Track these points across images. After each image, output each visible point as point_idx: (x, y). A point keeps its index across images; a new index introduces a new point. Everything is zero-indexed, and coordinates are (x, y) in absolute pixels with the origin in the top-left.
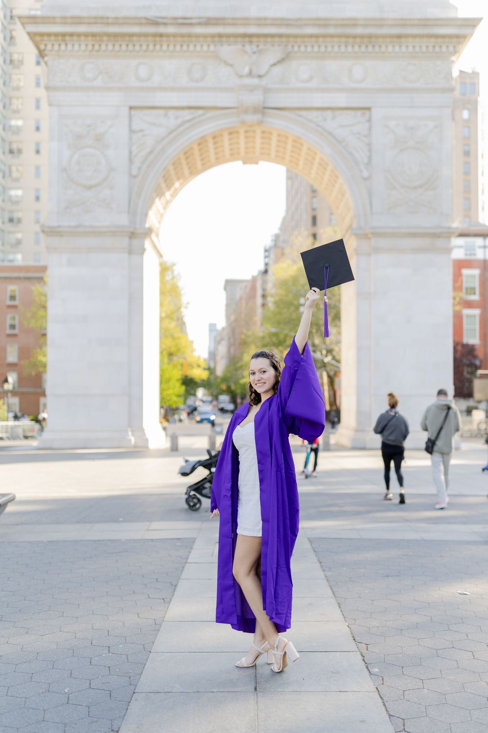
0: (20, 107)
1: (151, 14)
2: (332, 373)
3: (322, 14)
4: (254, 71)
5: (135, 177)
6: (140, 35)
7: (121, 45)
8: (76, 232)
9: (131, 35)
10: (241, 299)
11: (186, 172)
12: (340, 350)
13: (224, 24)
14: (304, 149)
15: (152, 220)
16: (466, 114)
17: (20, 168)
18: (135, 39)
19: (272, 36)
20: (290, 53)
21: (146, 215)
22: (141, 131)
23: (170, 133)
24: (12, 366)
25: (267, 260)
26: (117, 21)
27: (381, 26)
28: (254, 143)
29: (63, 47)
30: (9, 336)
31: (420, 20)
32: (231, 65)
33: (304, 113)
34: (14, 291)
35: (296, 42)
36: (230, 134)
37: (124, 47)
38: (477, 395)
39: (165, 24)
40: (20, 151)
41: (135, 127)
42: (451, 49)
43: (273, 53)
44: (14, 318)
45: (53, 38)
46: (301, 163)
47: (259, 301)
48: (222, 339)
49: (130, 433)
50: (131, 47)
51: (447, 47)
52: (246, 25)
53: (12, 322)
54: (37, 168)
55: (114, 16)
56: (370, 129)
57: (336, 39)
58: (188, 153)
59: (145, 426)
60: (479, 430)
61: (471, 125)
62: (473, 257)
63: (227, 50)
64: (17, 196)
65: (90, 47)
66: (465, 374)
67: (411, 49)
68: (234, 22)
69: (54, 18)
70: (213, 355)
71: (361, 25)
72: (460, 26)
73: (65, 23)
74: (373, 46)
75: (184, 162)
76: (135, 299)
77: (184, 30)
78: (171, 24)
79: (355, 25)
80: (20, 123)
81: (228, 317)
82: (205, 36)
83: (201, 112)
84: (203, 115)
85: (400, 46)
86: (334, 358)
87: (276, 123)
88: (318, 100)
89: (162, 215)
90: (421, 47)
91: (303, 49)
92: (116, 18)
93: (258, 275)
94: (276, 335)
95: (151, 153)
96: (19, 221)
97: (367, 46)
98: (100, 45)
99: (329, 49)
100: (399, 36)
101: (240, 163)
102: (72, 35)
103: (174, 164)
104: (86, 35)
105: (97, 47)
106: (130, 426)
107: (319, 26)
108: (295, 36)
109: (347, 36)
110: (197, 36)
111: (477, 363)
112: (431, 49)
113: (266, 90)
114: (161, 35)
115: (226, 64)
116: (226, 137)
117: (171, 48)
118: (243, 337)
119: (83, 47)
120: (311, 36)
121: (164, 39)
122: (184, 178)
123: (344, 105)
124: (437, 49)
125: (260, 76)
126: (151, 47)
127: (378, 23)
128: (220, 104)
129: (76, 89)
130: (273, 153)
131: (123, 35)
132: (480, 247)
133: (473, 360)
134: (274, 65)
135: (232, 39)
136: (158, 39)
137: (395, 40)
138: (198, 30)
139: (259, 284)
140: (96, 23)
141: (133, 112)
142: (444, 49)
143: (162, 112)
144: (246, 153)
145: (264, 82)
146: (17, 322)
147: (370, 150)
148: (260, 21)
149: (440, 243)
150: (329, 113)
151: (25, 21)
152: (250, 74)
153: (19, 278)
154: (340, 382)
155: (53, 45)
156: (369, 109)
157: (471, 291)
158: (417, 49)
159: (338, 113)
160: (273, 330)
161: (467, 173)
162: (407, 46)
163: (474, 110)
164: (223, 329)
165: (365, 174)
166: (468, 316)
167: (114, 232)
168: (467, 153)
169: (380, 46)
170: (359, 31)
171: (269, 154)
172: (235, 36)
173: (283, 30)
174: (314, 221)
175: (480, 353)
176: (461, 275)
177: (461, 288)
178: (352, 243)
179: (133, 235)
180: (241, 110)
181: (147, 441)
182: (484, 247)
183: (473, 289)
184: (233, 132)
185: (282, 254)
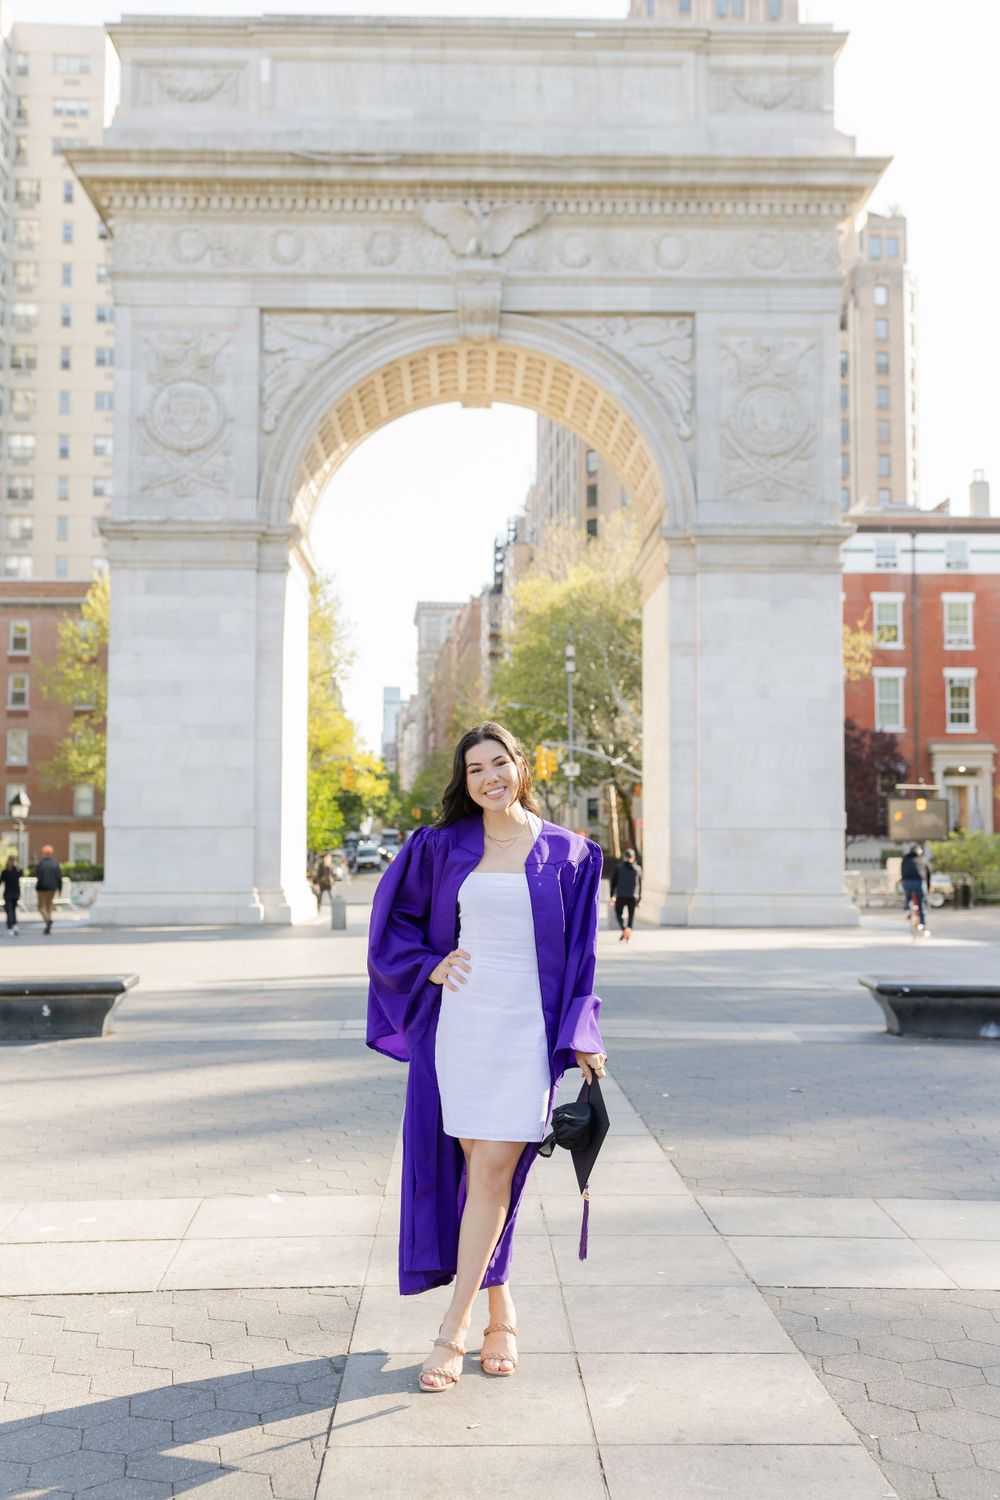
0: (33, 280)
1: (300, 146)
2: (626, 788)
3: (607, 148)
4: (486, 248)
5: (269, 433)
6: (279, 183)
7: (245, 200)
8: (162, 532)
9: (266, 183)
10: (449, 640)
11: (361, 421)
12: (641, 743)
13: (432, 165)
14: (575, 385)
15: (299, 512)
16: (880, 296)
17: (31, 395)
18: (271, 188)
19: (518, 186)
20: (549, 215)
21: (290, 503)
22: (282, 350)
23: (333, 356)
24: (17, 772)
25: (499, 568)
26: (239, 159)
27: (713, 170)
28: (485, 371)
29: (142, 202)
30: (11, 714)
31: (780, 160)
32: (445, 237)
33: (574, 321)
34: (23, 631)
35: (560, 196)
36: (440, 356)
37: (252, 204)
38: (895, 830)
39: (326, 164)
40: (31, 363)
41: (274, 340)
42: (837, 210)
43: (518, 217)
44: (20, 683)
45: (124, 187)
46: (569, 408)
47: (485, 646)
48: (411, 720)
49: (257, 897)
50: (264, 203)
51: (831, 206)
52: (469, 166)
53: (18, 690)
54: (65, 396)
55: (234, 148)
56: (693, 350)
57: (631, 192)
58: (364, 391)
59: (284, 884)
61: (891, 315)
62: (892, 570)
63: (435, 211)
64: (24, 448)
65: (190, 203)
66: (878, 789)
67: (765, 210)
68: (451, 161)
69: (127, 152)
70: (392, 752)
71: (676, 168)
72: (853, 171)
73: (148, 161)
74: (699, 205)
75: (357, 405)
76: (267, 652)
77: (361, 175)
78: (338, 164)
79: (666, 168)
80: (31, 310)
81: (422, 676)
82: (397, 185)
83: (389, 319)
84: (392, 324)
85: (747, 205)
86: (630, 759)
87: (524, 338)
88: (600, 298)
89: (315, 499)
90: (783, 206)
91: (572, 208)
92: (239, 153)
93: (482, 595)
95: (298, 390)
96: (28, 495)
97: (687, 205)
98: (209, 200)
99: (620, 209)
100: (745, 188)
101: (457, 405)
102: (158, 181)
103: (338, 411)
104: (184, 182)
105: (202, 203)
106: (256, 884)
107: (602, 168)
108: (559, 186)
109: (652, 187)
110: (384, 185)
111: (902, 768)
112: (801, 210)
113: (507, 281)
114: (319, 183)
115: (435, 233)
116: (433, 362)
117: (337, 204)
118: (455, 717)
119: (178, 203)
120: (587, 186)
121: (325, 189)
122: (352, 434)
123: (646, 308)
124: (813, 210)
125: (495, 257)
126: (301, 203)
127: (709, 164)
128: (422, 305)
129: (165, 276)
130: (518, 390)
131: (250, 183)
132: (904, 551)
133: (892, 765)
134: (521, 235)
135: (445, 191)
136: (313, 189)
137: (738, 194)
138: (386, 175)
139: (484, 613)
140: (203, 161)
141: (267, 318)
142: (825, 210)
143: (319, 318)
144: (469, 388)
145: (502, 267)
146: (26, 689)
147: (693, 389)
148: (497, 160)
149: (820, 554)
150: (620, 322)
151: (74, 156)
152: (478, 252)
153: (33, 606)
154: (640, 804)
155: (124, 199)
156: (691, 315)
157: (889, 632)
158: (777, 210)
159: (635, 321)
160: (514, 706)
161: (883, 407)
162: (759, 205)
163: (896, 288)
164: (413, 697)
165: (685, 431)
166: (885, 681)
167: (231, 532)
168: (883, 370)
169: (711, 205)
170: (673, 178)
171: (511, 391)
172: (452, 185)
173: (537, 176)
174: (592, 493)
175: (906, 750)
176: (869, 603)
177: (868, 628)
178: (662, 553)
179: (264, 538)
180: (462, 315)
181: (288, 912)
182: (913, 551)
183: (892, 629)
184: (446, 354)
185: (531, 558)
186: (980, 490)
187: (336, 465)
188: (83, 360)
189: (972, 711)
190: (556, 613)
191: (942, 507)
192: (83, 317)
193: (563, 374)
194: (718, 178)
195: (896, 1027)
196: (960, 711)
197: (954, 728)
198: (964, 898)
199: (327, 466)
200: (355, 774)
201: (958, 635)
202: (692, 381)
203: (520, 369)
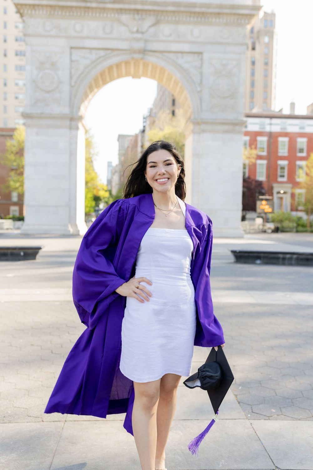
4: (140, 30)
5: (73, 87)
6: (76, 7)
7: (66, 12)
8: (41, 116)
9: (72, 7)
10: (128, 147)
11: (101, 83)
13: (123, 3)
14: (166, 73)
15: (82, 111)
16: (266, 39)
18: (74, 9)
19: (150, 11)
20: (159, 20)
21: (79, 108)
22: (77, 61)
23: (93, 63)
25: (145, 124)
28: (139, 68)
29: (33, 12)
31: (230, 5)
32: (127, 26)
33: (166, 54)
35: (162, 15)
37: (68, 14)
38: (259, 210)
39: (91, 2)
41: (74, 57)
42: (246, 21)
43: (150, 21)
45: (28, 7)
46: (164, 80)
47: (139, 149)
48: (116, 172)
49: (70, 226)
50: (71, 14)
52: (135, 4)
54: (5, 66)
56: (202, 64)
57: (184, 14)
58: (102, 74)
59: (77, 223)
60: (259, 229)
61: (270, 46)
62: (264, 130)
63: (124, 18)
65: (49, 13)
67: (225, 21)
68: (129, 2)
70: (110, 182)
71: (198, 6)
74: (205, 18)
75: (100, 78)
76: (72, 154)
77: (102, 5)
78: (94, 2)
79: (195, 7)
81: (120, 159)
82: (113, 9)
83: (109, 51)
84: (111, 53)
85: (219, 19)
87: (151, 59)
88: (174, 47)
89: (87, 107)
91: (166, 18)
93: (139, 133)
95: (82, 73)
97: (201, 18)
98: (54, 12)
99: (181, 19)
100: (219, 14)
101: (131, 78)
102: (38, 5)
103: (94, 80)
105: (52, 13)
106: (70, 222)
107: (176, 6)
108: (162, 11)
109: (191, 12)
110: (109, 9)
111: (263, 191)
112: (236, 21)
113: (146, 41)
114: (88, 8)
115: (124, 25)
116: (123, 66)
117: (94, 15)
119: (45, 13)
120: (171, 12)
121: (90, 10)
122: (98, 87)
124: (239, 21)
125: (142, 33)
126: (83, 14)
127: (208, 6)
128: (120, 48)
129: (41, 36)
130: (149, 74)
131: (67, 7)
132: (268, 124)
133: (261, 190)
134: (151, 27)
135: (128, 12)
136: (86, 10)
137: (217, 15)
138: (109, 6)
139: (139, 139)
141: (73, 50)
143: (88, 51)
144: (134, 73)
145: (145, 36)
147: (201, 76)
148: (143, 2)
149: (237, 128)
150: (180, 55)
152: (137, 32)
155: (28, 11)
156: (201, 53)
158: (229, 21)
159: (184, 55)
161: (266, 76)
163: (271, 37)
164: (117, 165)
165: (199, 89)
166: (260, 164)
167: (62, 117)
168: (266, 64)
169: (208, 19)
170: (197, 10)
171: (147, 74)
172: (130, 10)
173: (156, 8)
174: (174, 102)
175: (266, 186)
176: (256, 140)
177: (256, 148)
178: (191, 126)
179: (72, 119)
180: (132, 51)
181: (79, 231)
182: (271, 124)
183: (263, 148)
184: (127, 63)
185: (154, 122)
186: (293, 105)
187: (93, 96)
188: (11, 54)
189: (286, 174)
191: (281, 110)
192: (11, 39)
193: (162, 71)
194: (211, 10)
196: (282, 174)
197: (280, 179)
198: (276, 230)
199: (90, 96)
200: (98, 190)
201: (283, 151)
202: (201, 74)
203: (150, 68)
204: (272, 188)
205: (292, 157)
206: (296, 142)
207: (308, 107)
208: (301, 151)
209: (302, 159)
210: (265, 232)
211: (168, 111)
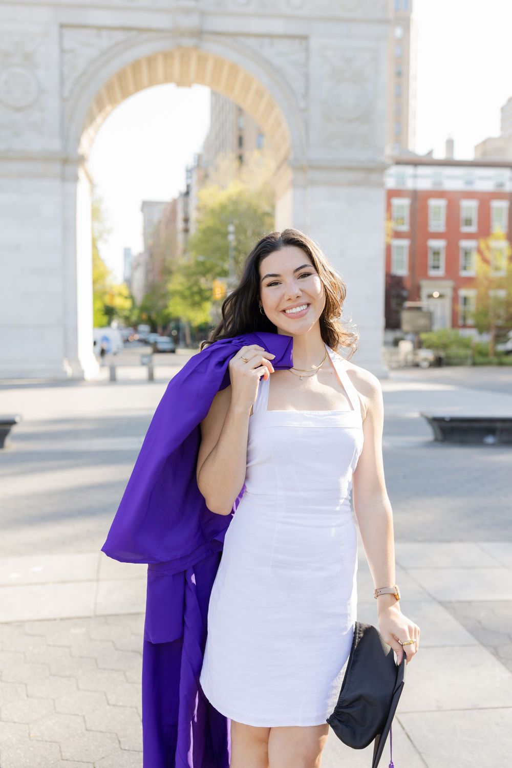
5: (67, 100)
10: (160, 222)
11: (118, 95)
15: (84, 147)
16: (398, 32)
21: (78, 141)
22: (73, 51)
23: (103, 55)
25: (189, 182)
28: (189, 67)
33: (241, 39)
36: (165, 57)
38: (406, 326)
41: (68, 44)
46: (236, 90)
47: (180, 225)
48: (139, 265)
49: (66, 364)
56: (307, 59)
58: (121, 76)
59: (81, 357)
60: (406, 362)
61: (404, 43)
62: (403, 187)
66: (394, 306)
70: (128, 282)
75: (117, 84)
76: (68, 227)
81: (145, 241)
83: (134, 33)
84: (137, 36)
87: (213, 48)
88: (256, 26)
89: (93, 139)
93: (179, 198)
94: (203, 263)
95: (83, 74)
101: (174, 85)
103: (107, 88)
106: (66, 356)
111: (405, 294)
113: (203, 14)
116: (160, 61)
122: (114, 101)
123: (282, 32)
128: (154, 26)
130: (208, 77)
132: (410, 176)
133: (401, 292)
139: (180, 207)
141: (65, 31)
143: (93, 32)
144: (180, 76)
145: (200, 5)
147: (307, 81)
149: (374, 177)
150: (266, 41)
156: (306, 38)
157: (400, 220)
159: (275, 40)
160: (201, 258)
161: (398, 95)
163: (407, 28)
164: (140, 254)
165: (302, 104)
166: (398, 247)
167: (47, 157)
168: (399, 74)
171: (204, 78)
174: (240, 141)
175: (408, 284)
176: (390, 205)
177: (390, 218)
178: (288, 175)
179: (65, 161)
180: (176, 33)
181: (83, 372)
182: (415, 176)
183: (403, 219)
184: (168, 56)
185: (206, 176)
186: (450, 144)
187: (104, 119)
190: (223, 207)
191: (430, 153)
193: (234, 70)
195: (440, 437)
196: (436, 264)
197: (432, 273)
198: (439, 363)
199: (99, 120)
200: (112, 296)
201: (437, 223)
202: (306, 76)
203: (210, 65)
204: (418, 289)
205: (452, 234)
206: (458, 207)
207: (477, 147)
208: (468, 222)
209: (469, 236)
210: (416, 365)
211: (232, 156)
